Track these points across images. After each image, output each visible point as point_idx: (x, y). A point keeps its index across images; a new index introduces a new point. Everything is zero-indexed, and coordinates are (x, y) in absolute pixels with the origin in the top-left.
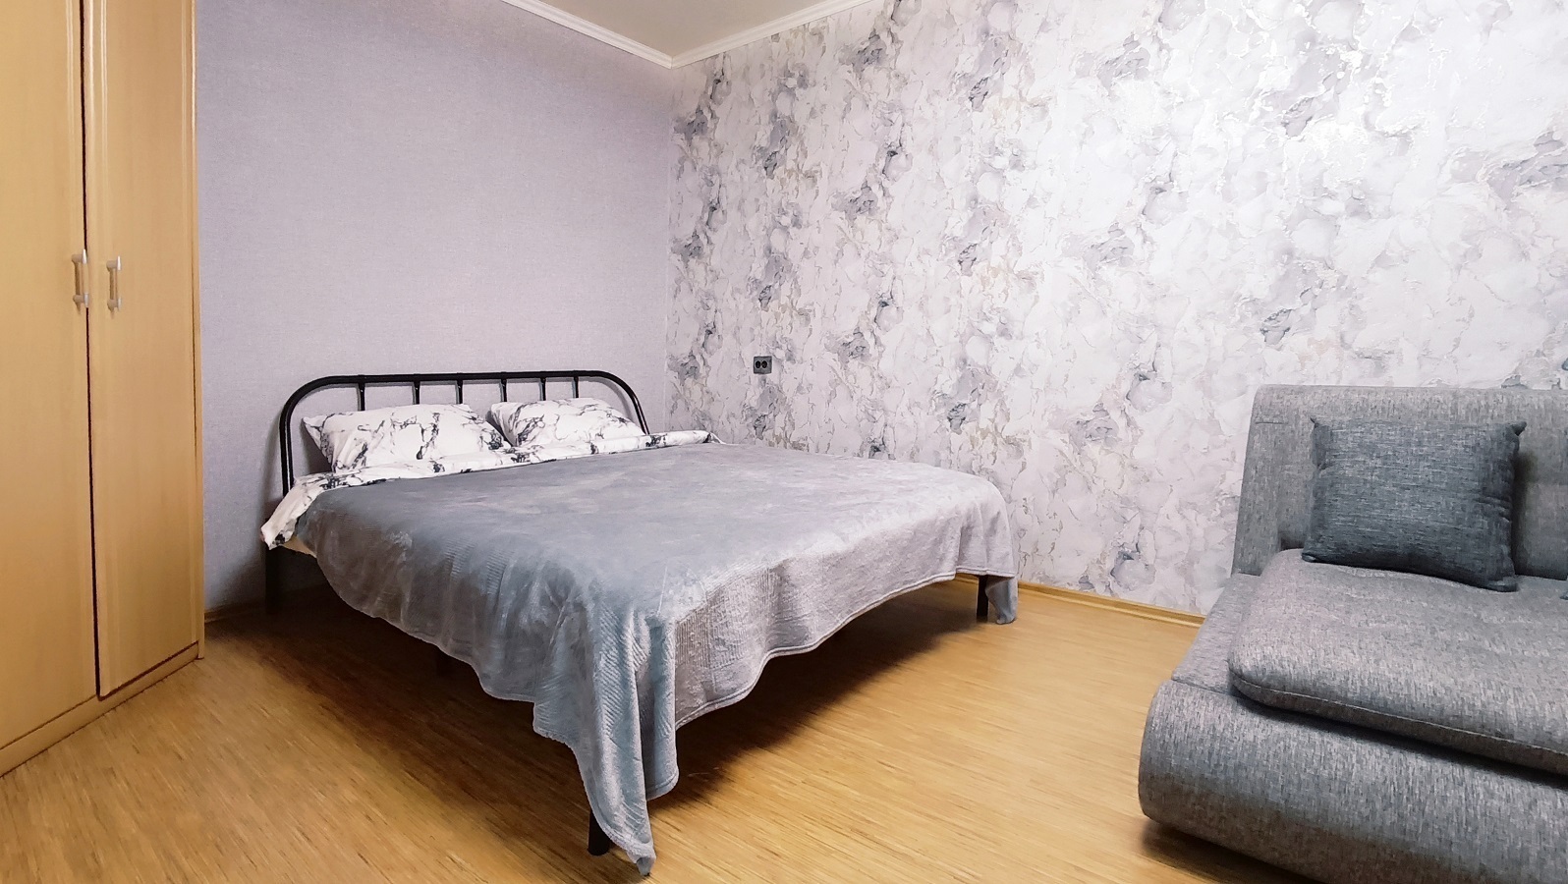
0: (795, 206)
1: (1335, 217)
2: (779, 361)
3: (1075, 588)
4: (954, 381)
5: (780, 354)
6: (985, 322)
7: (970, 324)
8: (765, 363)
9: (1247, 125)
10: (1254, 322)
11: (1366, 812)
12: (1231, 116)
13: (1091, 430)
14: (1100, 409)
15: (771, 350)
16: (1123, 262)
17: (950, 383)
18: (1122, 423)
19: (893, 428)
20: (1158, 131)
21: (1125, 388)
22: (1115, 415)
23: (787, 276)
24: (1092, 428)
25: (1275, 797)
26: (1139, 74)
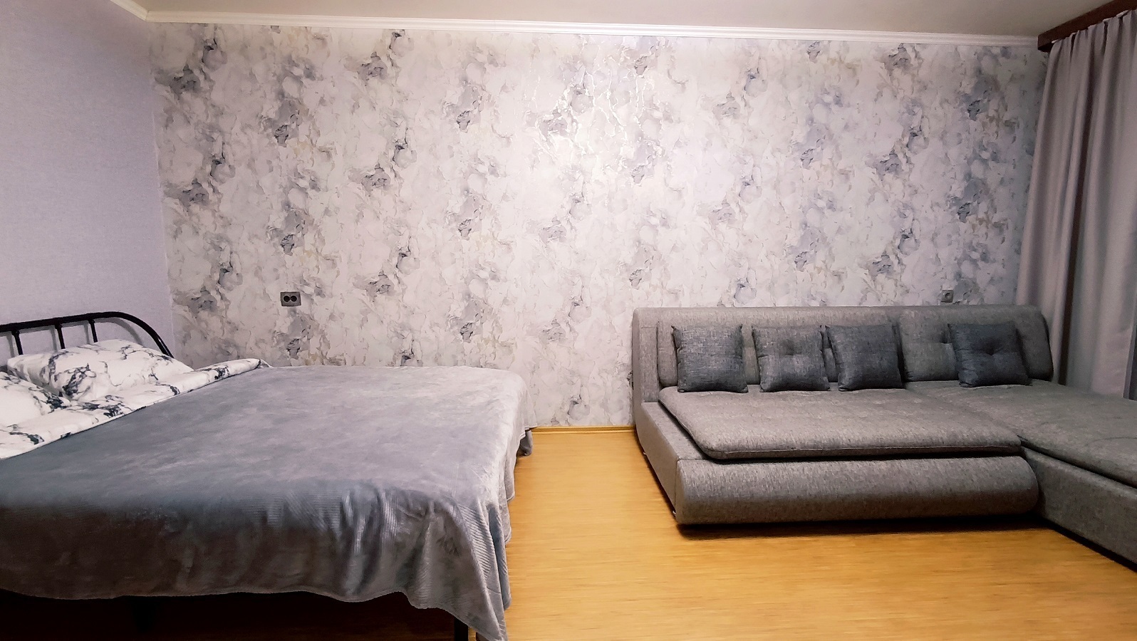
0: (313, 173)
1: (656, 226)
2: (309, 296)
3: (549, 426)
4: (463, 308)
5: (309, 290)
6: (481, 271)
7: (471, 272)
8: (294, 298)
9: (617, 173)
10: (626, 276)
11: (764, 490)
12: (609, 167)
13: (552, 334)
14: (555, 323)
15: (299, 287)
16: (562, 240)
17: (460, 310)
18: (567, 330)
19: (420, 342)
20: (574, 168)
21: (567, 310)
22: (563, 325)
23: (309, 227)
24: (551, 334)
25: (736, 495)
26: (563, 133)
